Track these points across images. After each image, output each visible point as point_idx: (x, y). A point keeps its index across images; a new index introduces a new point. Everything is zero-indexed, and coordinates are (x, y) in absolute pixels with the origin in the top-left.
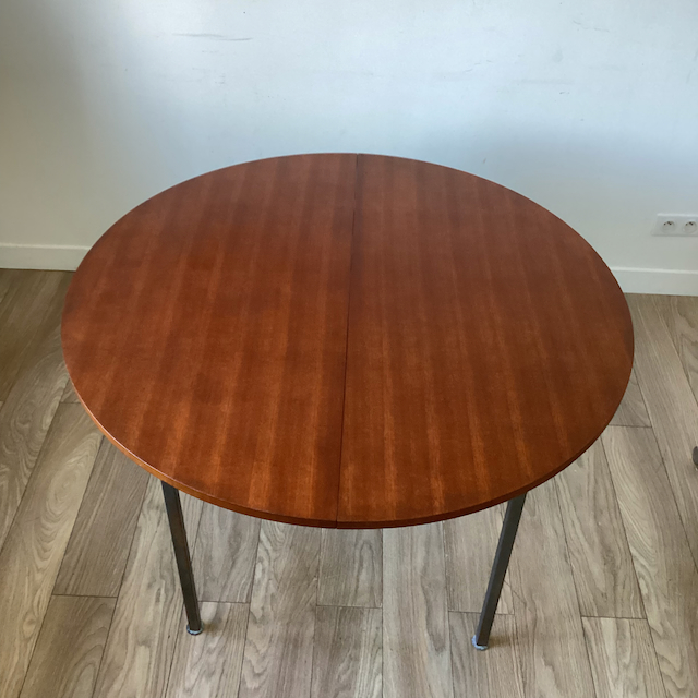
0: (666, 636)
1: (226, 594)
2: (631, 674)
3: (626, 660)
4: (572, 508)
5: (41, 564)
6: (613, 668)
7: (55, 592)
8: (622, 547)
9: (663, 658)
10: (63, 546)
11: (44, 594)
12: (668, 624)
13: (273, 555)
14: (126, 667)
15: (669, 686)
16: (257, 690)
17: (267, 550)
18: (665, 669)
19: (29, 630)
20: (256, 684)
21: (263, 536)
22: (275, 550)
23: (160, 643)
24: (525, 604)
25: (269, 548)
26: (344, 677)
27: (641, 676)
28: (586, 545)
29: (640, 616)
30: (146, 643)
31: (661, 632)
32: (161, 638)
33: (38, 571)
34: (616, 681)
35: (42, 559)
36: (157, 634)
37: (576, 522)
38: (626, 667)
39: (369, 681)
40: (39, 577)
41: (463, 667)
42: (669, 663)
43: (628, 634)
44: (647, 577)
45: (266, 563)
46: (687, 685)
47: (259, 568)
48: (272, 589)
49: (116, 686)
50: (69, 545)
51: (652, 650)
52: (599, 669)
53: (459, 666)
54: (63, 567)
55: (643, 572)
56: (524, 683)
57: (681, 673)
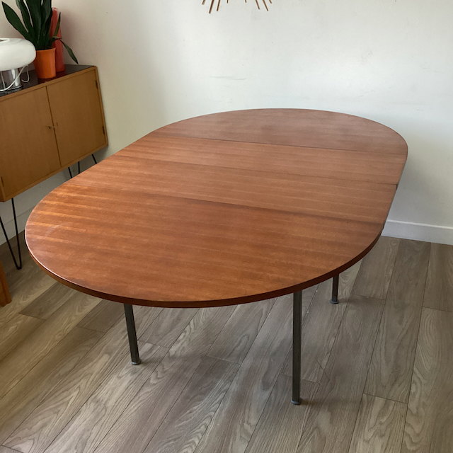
0: (417, 415)
1: (161, 341)
2: (383, 427)
3: (383, 420)
4: (384, 343)
5: (77, 313)
6: (372, 421)
7: (78, 325)
8: (408, 367)
9: (409, 425)
10: (92, 308)
11: (72, 325)
12: (421, 409)
13: (193, 331)
14: (95, 360)
15: (406, 439)
16: (154, 384)
17: (190, 329)
18: (408, 430)
19: (58, 337)
20: (155, 382)
21: (192, 323)
22: (195, 329)
23: (116, 356)
24: (329, 380)
25: (192, 327)
26: (204, 389)
27: (389, 430)
28: (384, 362)
29: (404, 401)
30: (110, 354)
31: (414, 411)
32: (118, 353)
33: (75, 316)
34: (370, 429)
35: (79, 311)
36: (117, 351)
37: (383, 350)
38: (381, 424)
39: (217, 394)
40: (74, 318)
41: (275, 400)
42: (413, 428)
43: (391, 408)
44: (419, 384)
45: (187, 333)
46: (420, 441)
47: (183, 335)
48: (185, 345)
49: (85, 368)
50: (94, 308)
51: (403, 419)
52: (362, 420)
53: (273, 399)
54: (87, 316)
55: (417, 381)
56: (309, 416)
57: (418, 435)
